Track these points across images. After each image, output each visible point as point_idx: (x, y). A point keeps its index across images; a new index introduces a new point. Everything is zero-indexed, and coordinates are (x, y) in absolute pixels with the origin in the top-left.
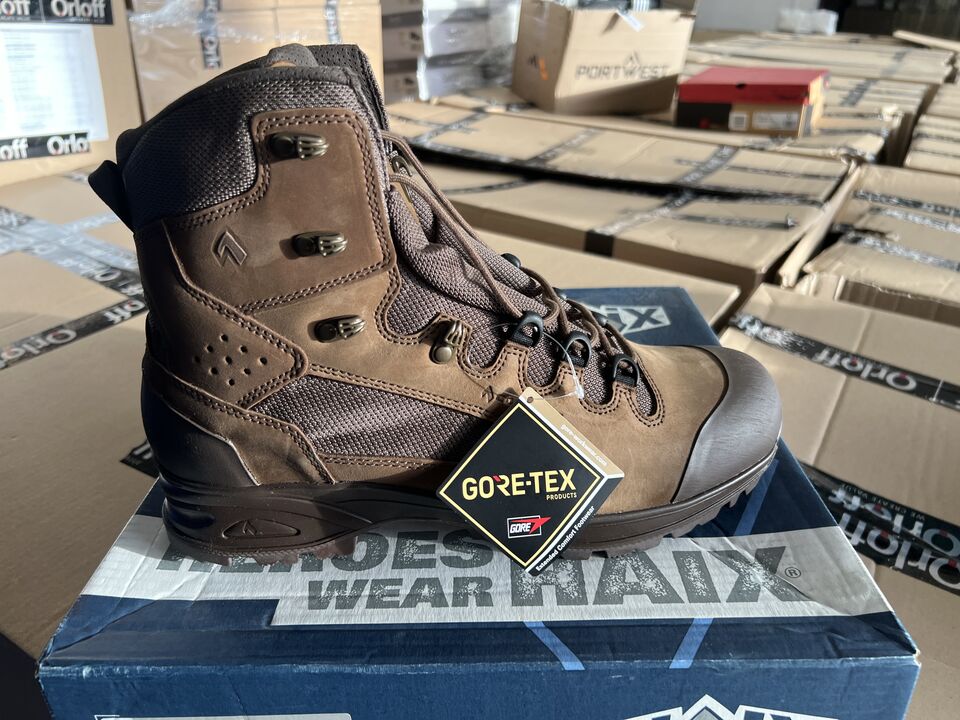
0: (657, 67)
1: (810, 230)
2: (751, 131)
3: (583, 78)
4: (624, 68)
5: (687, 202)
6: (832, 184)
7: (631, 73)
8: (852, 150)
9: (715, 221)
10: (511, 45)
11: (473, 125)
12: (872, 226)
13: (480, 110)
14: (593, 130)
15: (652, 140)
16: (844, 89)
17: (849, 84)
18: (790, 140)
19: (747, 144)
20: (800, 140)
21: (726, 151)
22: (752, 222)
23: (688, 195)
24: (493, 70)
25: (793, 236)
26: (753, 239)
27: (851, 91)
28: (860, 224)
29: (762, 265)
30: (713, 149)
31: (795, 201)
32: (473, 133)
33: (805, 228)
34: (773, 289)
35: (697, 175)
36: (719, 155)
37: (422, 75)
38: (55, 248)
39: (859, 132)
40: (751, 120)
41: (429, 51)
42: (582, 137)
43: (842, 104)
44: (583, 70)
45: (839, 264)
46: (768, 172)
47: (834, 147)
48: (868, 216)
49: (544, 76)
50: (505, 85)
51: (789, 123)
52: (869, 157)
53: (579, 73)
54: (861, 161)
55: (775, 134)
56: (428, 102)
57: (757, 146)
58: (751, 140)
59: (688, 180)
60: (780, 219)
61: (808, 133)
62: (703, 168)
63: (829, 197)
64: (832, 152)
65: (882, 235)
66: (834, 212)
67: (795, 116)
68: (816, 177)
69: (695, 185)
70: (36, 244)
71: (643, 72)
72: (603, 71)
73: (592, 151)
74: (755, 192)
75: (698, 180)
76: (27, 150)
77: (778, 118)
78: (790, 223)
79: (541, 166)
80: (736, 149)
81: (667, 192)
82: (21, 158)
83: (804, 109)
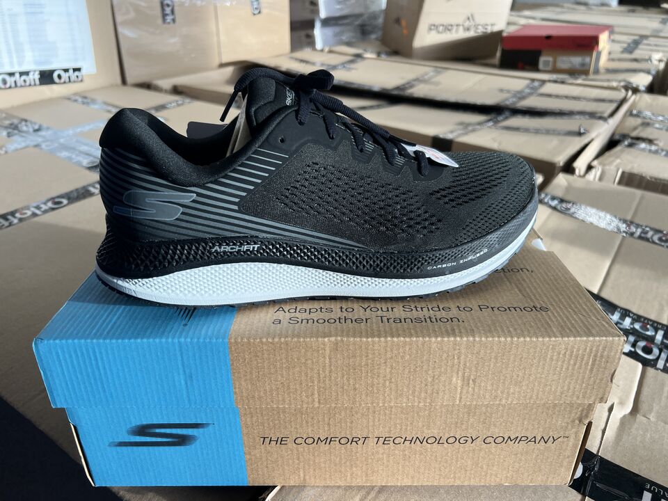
0: (487, 25)
1: (597, 136)
2: (555, 70)
3: (434, 33)
4: (463, 25)
5: (506, 118)
6: (614, 106)
7: (468, 29)
8: (630, 83)
9: (527, 130)
10: (382, 11)
11: (352, 66)
12: (643, 135)
13: (358, 56)
14: (439, 70)
15: (482, 76)
16: (624, 42)
17: (628, 39)
18: (584, 77)
19: (551, 79)
20: (591, 76)
21: (536, 84)
22: (554, 131)
23: (507, 113)
24: (369, 28)
25: (584, 140)
26: (554, 141)
27: (629, 44)
28: (634, 134)
29: (561, 160)
30: (527, 82)
31: (587, 117)
32: (353, 71)
33: (593, 135)
34: (569, 177)
35: (514, 100)
36: (531, 86)
37: (318, 32)
38: (56, 145)
39: (635, 71)
40: (555, 62)
41: (323, 14)
42: (432, 74)
43: (622, 52)
44: (433, 27)
45: (618, 161)
46: (567, 97)
47: (616, 81)
48: (640, 129)
49: (405, 31)
50: (377, 39)
51: (583, 65)
52: (642, 88)
53: (430, 29)
54: (636, 91)
55: (573, 73)
56: (322, 51)
57: (559, 80)
58: (554, 77)
59: (508, 103)
60: (576, 129)
61: (597, 72)
62: (519, 95)
63: (612, 114)
64: (614, 84)
65: (650, 141)
66: (616, 125)
67: (587, 59)
68: (603, 100)
69: (513, 107)
70: (44, 142)
71: (477, 28)
72: (448, 28)
73: (437, 84)
74: (556, 111)
75: (514, 103)
76: (39, 79)
77: (576, 60)
78: (582, 131)
79: (401, 93)
80: (543, 82)
81: (492, 111)
82: (35, 85)
83: (595, 54)
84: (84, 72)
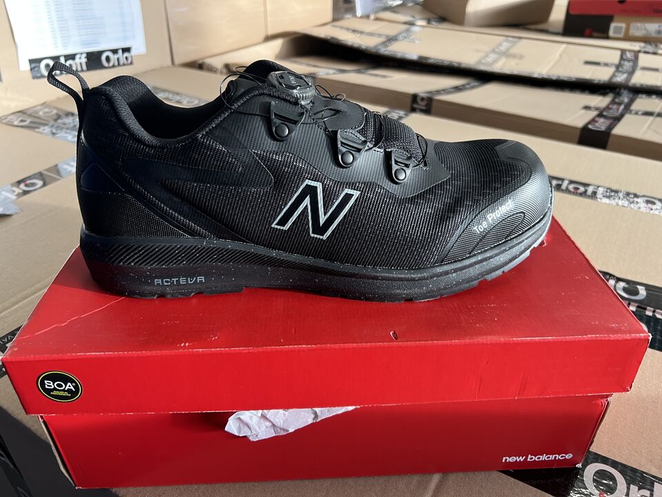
2: (628, 38)
5: (632, 101)
13: (410, 24)
14: (510, 39)
15: (564, 46)
19: (638, 49)
21: (630, 55)
23: (627, 93)
32: (417, 42)
35: (623, 76)
36: (626, 58)
40: (628, 29)
42: (506, 45)
51: (659, 32)
55: (649, 40)
56: (365, 17)
57: (650, 50)
59: (618, 80)
62: (622, 69)
69: (629, 85)
73: (520, 56)
75: (628, 79)
76: (87, 63)
80: (636, 53)
82: (82, 70)
84: (133, 52)
